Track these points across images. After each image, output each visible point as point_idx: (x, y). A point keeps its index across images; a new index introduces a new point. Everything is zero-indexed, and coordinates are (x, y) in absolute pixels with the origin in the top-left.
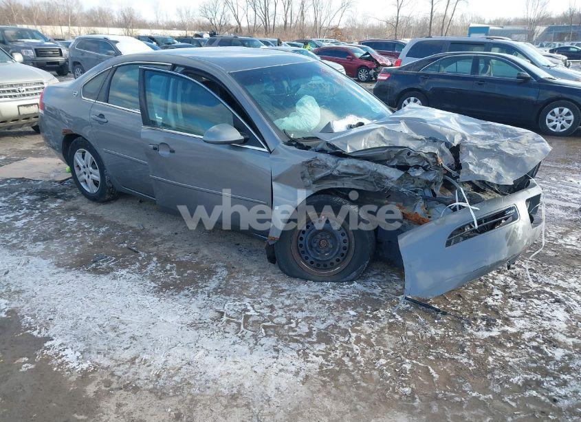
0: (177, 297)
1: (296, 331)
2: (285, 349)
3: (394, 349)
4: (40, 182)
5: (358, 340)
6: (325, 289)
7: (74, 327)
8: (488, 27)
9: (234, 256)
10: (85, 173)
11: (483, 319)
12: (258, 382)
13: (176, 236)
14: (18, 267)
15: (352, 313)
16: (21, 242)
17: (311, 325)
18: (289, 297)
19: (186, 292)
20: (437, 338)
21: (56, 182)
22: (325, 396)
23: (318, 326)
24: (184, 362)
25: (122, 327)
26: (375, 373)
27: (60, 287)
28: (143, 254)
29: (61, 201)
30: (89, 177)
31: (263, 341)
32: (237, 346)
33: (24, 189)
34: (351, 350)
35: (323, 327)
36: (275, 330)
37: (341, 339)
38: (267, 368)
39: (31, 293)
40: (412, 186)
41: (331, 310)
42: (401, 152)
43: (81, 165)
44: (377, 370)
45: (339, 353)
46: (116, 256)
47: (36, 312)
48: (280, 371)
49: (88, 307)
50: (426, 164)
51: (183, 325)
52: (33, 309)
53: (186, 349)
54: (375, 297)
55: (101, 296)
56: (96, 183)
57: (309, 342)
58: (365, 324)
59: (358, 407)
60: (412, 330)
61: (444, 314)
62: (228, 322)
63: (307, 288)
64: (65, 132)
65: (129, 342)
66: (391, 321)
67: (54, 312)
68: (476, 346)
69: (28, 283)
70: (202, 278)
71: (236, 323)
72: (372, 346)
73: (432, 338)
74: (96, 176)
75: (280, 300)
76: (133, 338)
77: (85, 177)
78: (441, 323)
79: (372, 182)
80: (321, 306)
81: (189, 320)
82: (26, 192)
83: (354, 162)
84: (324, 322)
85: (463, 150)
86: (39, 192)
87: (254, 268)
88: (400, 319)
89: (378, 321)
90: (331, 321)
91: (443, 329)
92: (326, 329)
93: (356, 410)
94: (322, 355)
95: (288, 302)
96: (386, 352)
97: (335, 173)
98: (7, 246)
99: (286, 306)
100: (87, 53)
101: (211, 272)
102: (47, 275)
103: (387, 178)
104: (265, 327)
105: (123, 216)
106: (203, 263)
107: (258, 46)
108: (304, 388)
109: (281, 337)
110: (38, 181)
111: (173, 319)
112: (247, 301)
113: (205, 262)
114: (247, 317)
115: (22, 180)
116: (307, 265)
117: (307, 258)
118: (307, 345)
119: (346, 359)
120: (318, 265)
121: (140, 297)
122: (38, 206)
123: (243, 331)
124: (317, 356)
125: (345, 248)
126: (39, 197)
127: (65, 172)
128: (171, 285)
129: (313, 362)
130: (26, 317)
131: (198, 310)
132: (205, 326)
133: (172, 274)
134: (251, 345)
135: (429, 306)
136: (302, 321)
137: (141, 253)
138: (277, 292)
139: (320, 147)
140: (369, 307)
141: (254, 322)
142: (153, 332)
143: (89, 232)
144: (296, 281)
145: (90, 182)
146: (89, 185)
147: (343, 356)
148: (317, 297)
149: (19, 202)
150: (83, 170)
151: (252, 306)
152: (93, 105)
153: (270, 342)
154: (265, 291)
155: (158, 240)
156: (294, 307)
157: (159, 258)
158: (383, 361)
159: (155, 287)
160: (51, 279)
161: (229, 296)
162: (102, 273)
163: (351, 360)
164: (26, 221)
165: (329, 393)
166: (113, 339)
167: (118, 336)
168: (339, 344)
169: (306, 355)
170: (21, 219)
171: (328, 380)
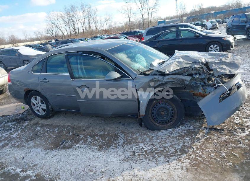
0: (109, 150)
1: (170, 152)
2: (171, 160)
3: (214, 149)
4: (12, 116)
5: (198, 149)
6: (170, 132)
7: (72, 174)
8: (165, 21)
9: (122, 128)
10: (38, 107)
11: (239, 129)
12: (169, 176)
13: (91, 125)
14: (27, 155)
15: (188, 139)
16: (21, 143)
17: (175, 148)
18: (157, 139)
19: (112, 147)
20: (227, 140)
21: (20, 114)
22: (200, 175)
23: (178, 148)
24: (132, 177)
25: (94, 169)
26: (213, 160)
27: (53, 159)
28: (82, 136)
29: (28, 121)
30: (40, 108)
31: (159, 159)
32: (149, 164)
33: (6, 120)
34: (197, 153)
35: (180, 147)
36: (160, 153)
37: (190, 150)
38: (168, 170)
39: (41, 165)
40: (195, 82)
41: (178, 140)
42: (189, 69)
43: (35, 103)
44: (213, 159)
45: (193, 156)
46: (70, 139)
47: (49, 172)
48: (175, 169)
49: (72, 164)
50: (199, 72)
51: (121, 161)
52: (47, 172)
53: (129, 171)
54: (192, 131)
55: (75, 158)
56: (44, 110)
57: (178, 155)
58: (196, 142)
59: (216, 175)
60: (215, 140)
61: (223, 130)
62: (139, 155)
63: (162, 133)
64: (25, 90)
65: (101, 174)
66: (205, 138)
67: (58, 170)
68: (244, 140)
69: (37, 161)
70: (114, 140)
71: (142, 155)
72: (204, 150)
73: (225, 141)
74: (44, 106)
75: (154, 141)
76: (102, 172)
77: (38, 108)
78: (224, 134)
79: (179, 83)
80: (173, 139)
81: (121, 158)
82: (8, 121)
83: (171, 76)
84: (179, 145)
85: (209, 64)
86: (15, 120)
87: (134, 130)
88: (208, 137)
89: (200, 140)
90: (181, 144)
91: (227, 136)
92: (182, 147)
93: (216, 177)
94: (187, 158)
95: (158, 141)
96: (211, 151)
97: (163, 82)
98: (15, 147)
99: (159, 143)
100: (4, 56)
101: (117, 137)
102: (43, 155)
103: (186, 80)
104: (156, 153)
105: (62, 122)
106: (110, 133)
107: (78, 42)
108: (189, 174)
109: (165, 156)
110: (11, 115)
111: (115, 160)
112: (141, 144)
113: (111, 133)
114: (146, 151)
115: (3, 116)
116: (158, 123)
117: (157, 121)
118: (178, 156)
119: (198, 158)
120: (163, 123)
121: (93, 154)
122: (19, 126)
123: (148, 157)
124: (185, 159)
125: (173, 113)
126: (16, 122)
127: (21, 109)
128: (103, 146)
129: (186, 162)
130: (46, 176)
131: (122, 153)
132: (130, 159)
133: (100, 141)
134: (155, 162)
135: (215, 129)
136: (170, 147)
137: (80, 135)
138: (151, 138)
139: (153, 73)
140: (193, 135)
141: (150, 152)
142: (109, 167)
143: (50, 132)
144: (156, 132)
145: (41, 110)
146: (41, 112)
147: (196, 157)
148: (169, 136)
149: (8, 126)
150: (36, 105)
151: (145, 146)
152: (39, 76)
153: (162, 159)
154: (145, 139)
155: (84, 128)
156: (162, 142)
157: (90, 135)
158: (213, 155)
159: (97, 148)
160: (47, 156)
161: (131, 144)
162: (68, 148)
163: (200, 157)
164: (17, 134)
165: (200, 173)
166: (93, 175)
167: (94, 173)
168: (191, 152)
169: (181, 161)
170: (14, 133)
171: (196, 168)
